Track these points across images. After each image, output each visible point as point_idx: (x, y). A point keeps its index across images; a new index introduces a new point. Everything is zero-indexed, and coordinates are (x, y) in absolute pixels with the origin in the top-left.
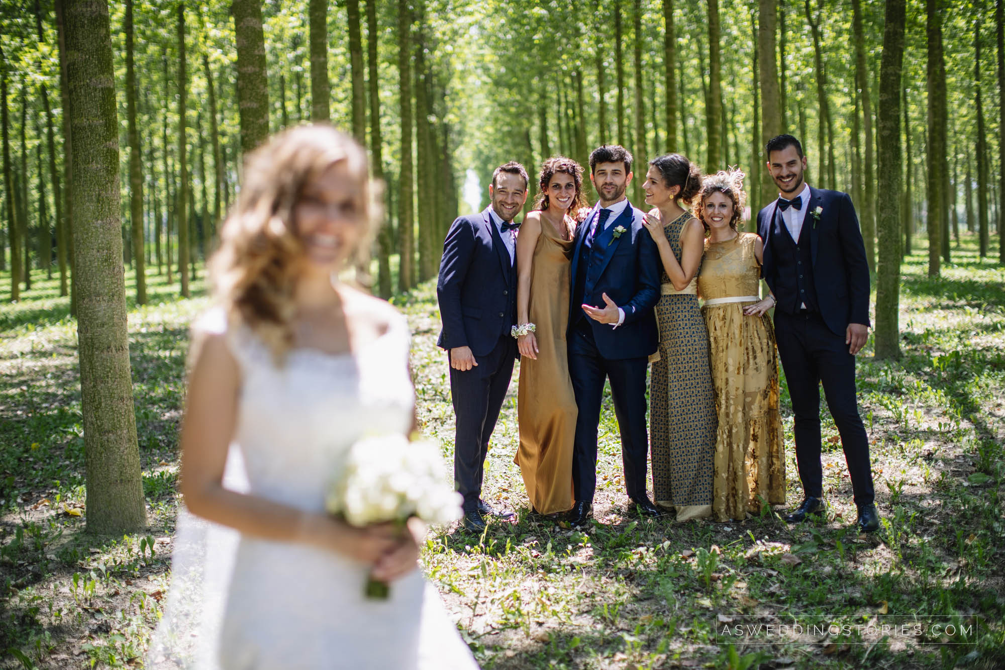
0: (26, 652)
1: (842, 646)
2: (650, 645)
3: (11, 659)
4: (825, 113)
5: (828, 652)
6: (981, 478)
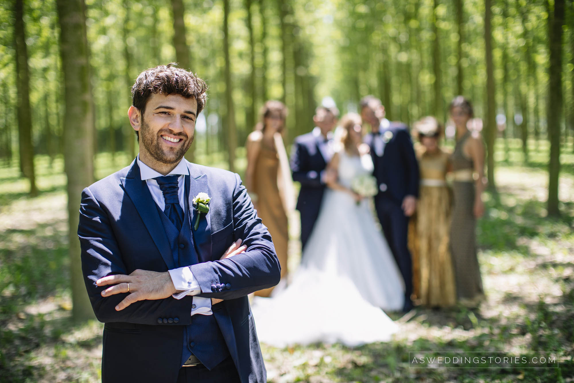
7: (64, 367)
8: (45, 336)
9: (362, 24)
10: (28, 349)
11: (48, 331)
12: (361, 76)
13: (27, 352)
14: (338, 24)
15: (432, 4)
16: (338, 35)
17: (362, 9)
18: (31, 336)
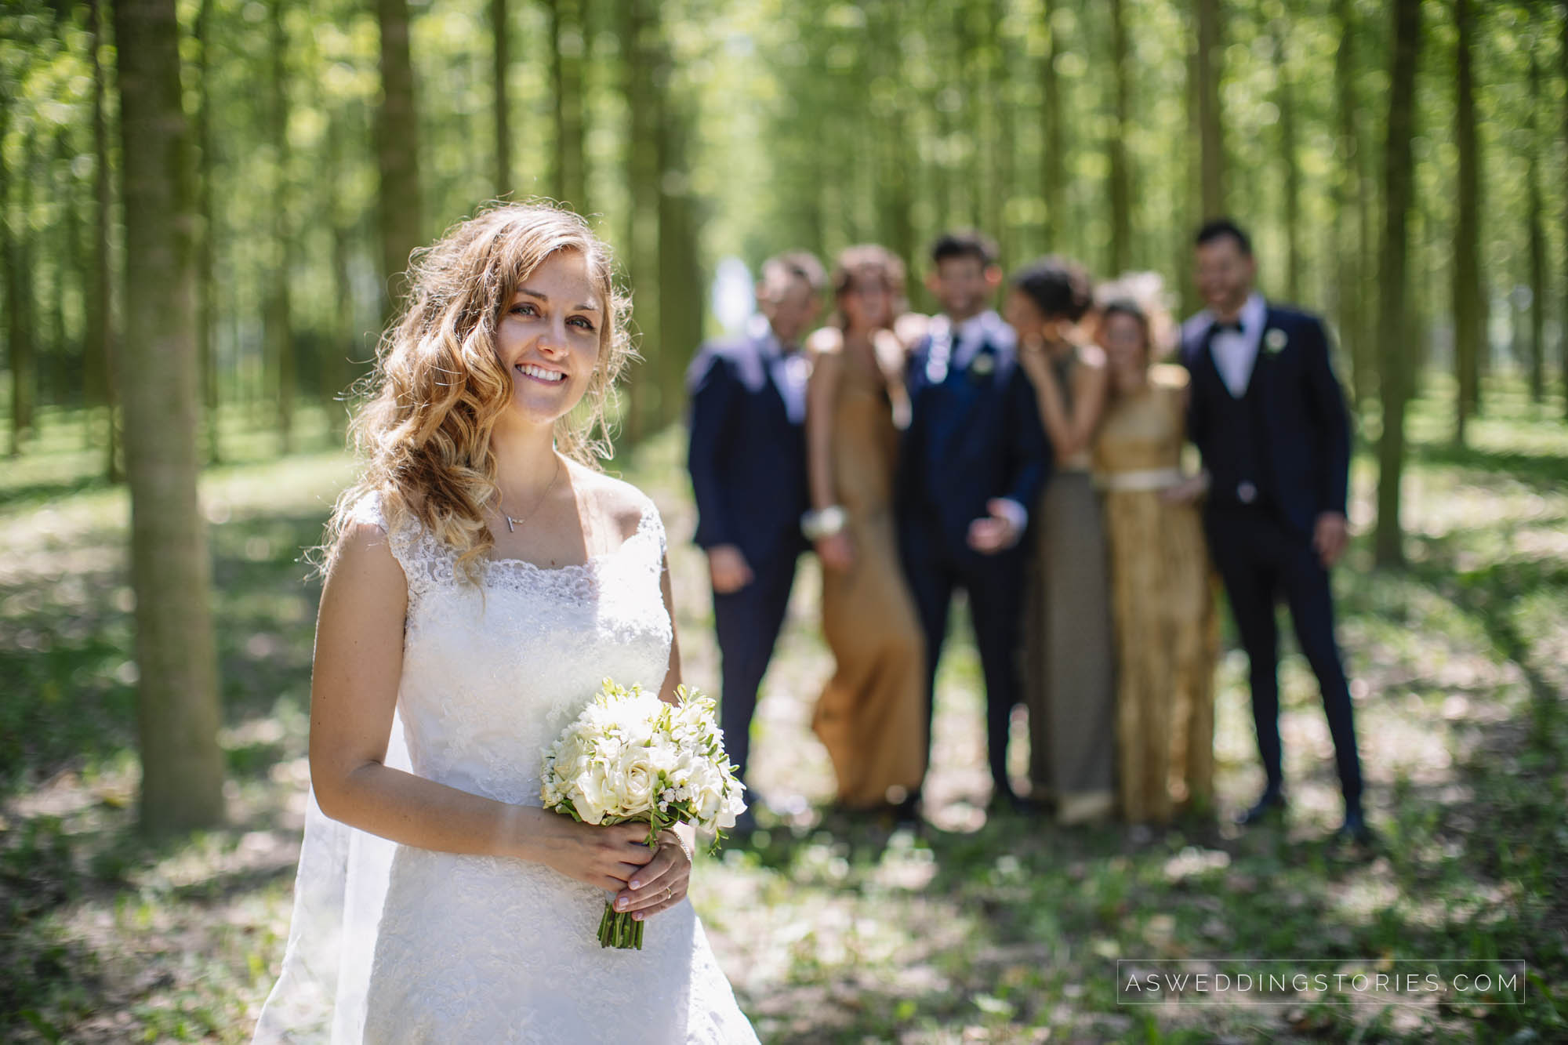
0: (48, 1016)
1: (1320, 1021)
2: (1023, 1015)
3: (23, 1027)
4: (1293, 182)
5: (1299, 1029)
6: (1533, 759)
7: (145, 953)
8: (74, 874)
9: (843, 57)
10: (37, 907)
11: (82, 859)
12: (830, 198)
13: (35, 914)
14: (768, 58)
15: (1040, 8)
16: (768, 88)
17: (844, 17)
18: (34, 874)
